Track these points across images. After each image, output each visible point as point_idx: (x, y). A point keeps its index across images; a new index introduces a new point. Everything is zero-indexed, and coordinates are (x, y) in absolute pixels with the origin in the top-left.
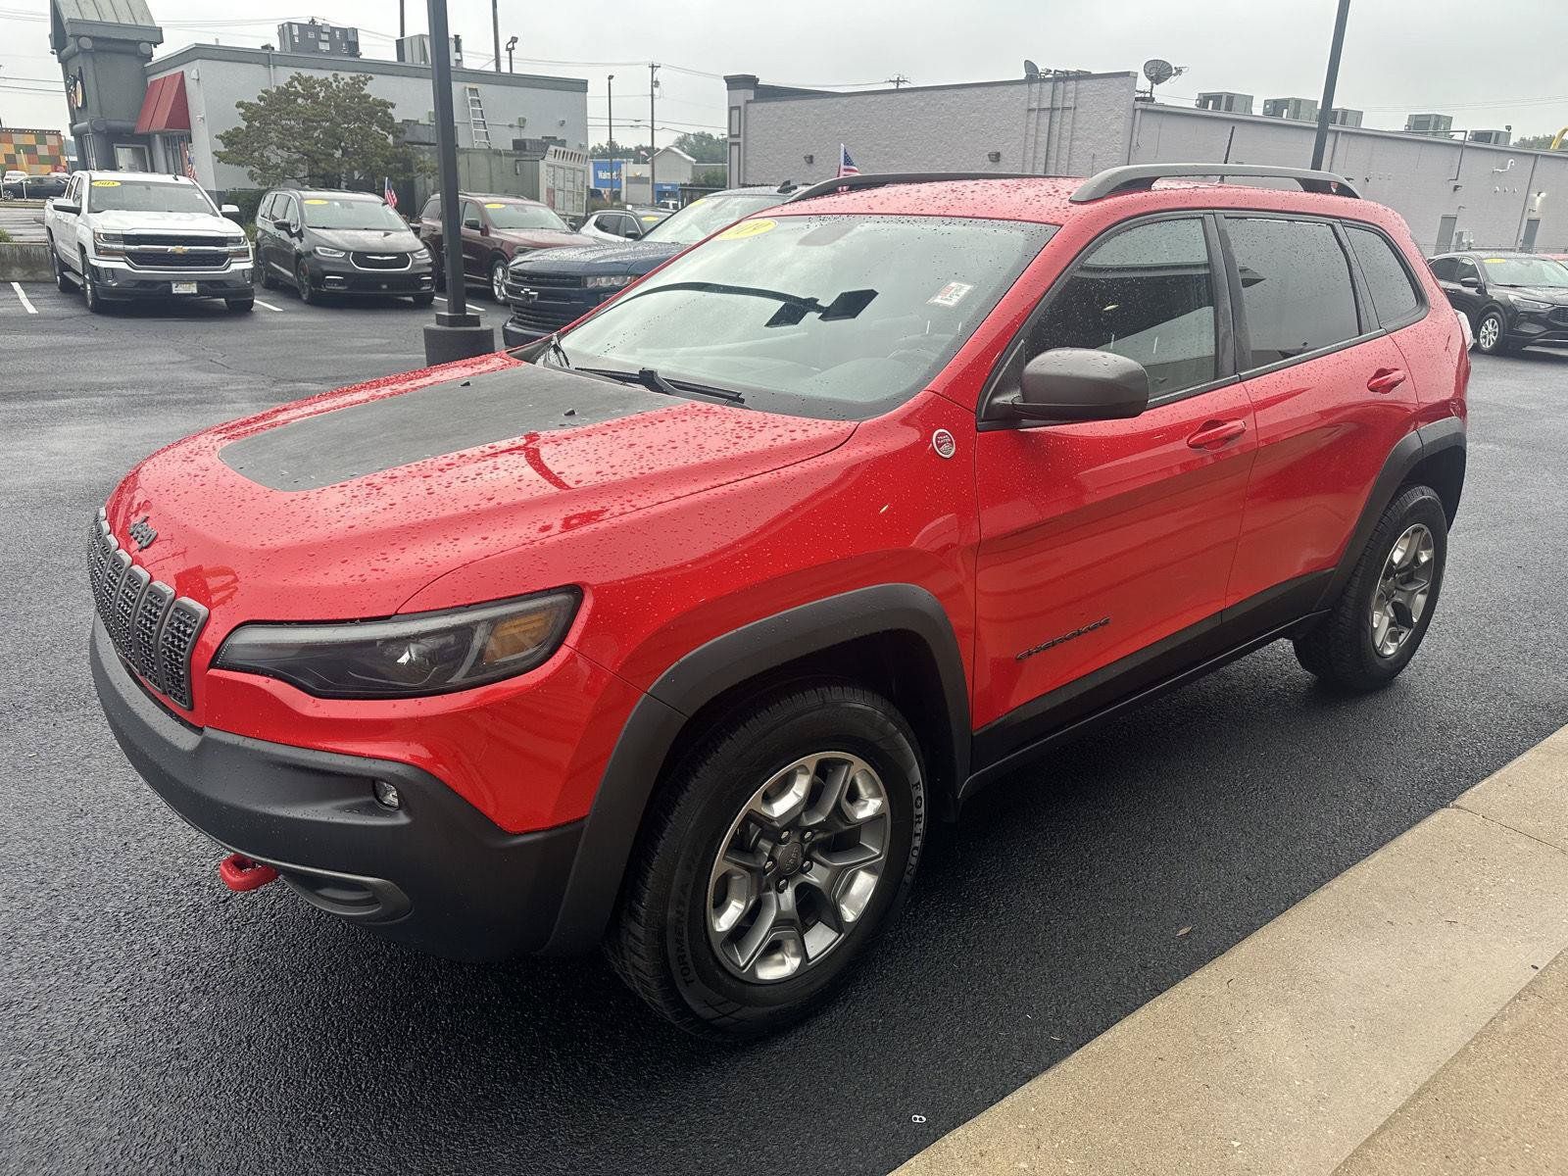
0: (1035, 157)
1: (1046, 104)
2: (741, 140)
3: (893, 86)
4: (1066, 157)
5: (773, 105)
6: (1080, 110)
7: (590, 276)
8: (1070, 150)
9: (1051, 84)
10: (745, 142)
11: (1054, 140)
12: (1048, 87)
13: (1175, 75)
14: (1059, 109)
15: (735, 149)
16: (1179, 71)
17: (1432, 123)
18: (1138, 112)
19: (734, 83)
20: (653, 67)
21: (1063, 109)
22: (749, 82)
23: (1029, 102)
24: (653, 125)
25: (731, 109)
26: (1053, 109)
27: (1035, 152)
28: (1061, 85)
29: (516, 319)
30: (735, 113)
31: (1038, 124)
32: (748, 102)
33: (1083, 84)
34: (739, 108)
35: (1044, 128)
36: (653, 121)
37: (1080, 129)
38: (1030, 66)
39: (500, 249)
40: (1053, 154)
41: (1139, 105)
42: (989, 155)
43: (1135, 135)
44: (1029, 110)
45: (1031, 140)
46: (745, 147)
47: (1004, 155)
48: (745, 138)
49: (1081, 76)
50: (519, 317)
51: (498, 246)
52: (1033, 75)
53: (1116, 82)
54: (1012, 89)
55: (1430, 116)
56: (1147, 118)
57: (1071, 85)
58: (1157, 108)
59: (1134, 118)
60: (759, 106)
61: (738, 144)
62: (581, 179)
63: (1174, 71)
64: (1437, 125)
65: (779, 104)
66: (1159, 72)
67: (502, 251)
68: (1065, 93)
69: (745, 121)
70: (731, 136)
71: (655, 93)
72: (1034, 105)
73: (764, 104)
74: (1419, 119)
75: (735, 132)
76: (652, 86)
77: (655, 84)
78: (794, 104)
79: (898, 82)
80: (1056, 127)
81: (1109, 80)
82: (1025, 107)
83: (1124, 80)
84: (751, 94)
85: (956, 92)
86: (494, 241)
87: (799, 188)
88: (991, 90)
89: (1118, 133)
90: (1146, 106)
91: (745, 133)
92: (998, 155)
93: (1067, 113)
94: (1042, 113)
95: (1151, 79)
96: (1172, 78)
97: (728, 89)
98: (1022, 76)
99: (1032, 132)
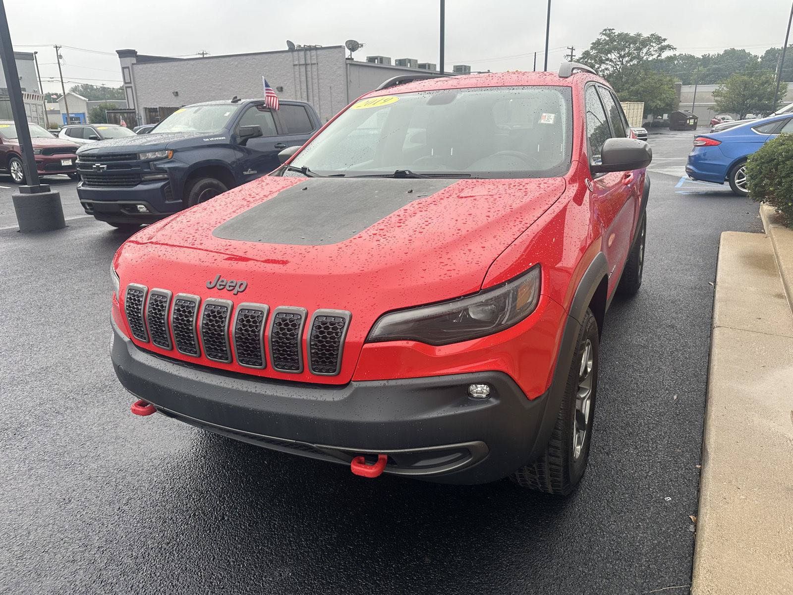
0: (301, 89)
1: (303, 62)
2: (132, 85)
3: (201, 56)
4: (317, 88)
5: (149, 65)
6: (320, 65)
7: (140, 153)
8: (318, 84)
9: (303, 52)
10: (135, 86)
11: (310, 79)
12: (302, 53)
13: (360, 47)
14: (309, 64)
15: (129, 90)
16: (362, 46)
17: (463, 69)
18: (348, 65)
19: (122, 54)
20: (56, 47)
21: (311, 64)
22: (130, 53)
23: (293, 61)
24: (62, 80)
25: (123, 68)
26: (306, 65)
27: (301, 86)
28: (308, 52)
29: (87, 183)
30: (126, 71)
31: (300, 72)
32: (133, 64)
33: (319, 52)
34: (128, 68)
35: (303, 73)
36: (61, 78)
37: (321, 74)
38: (290, 43)
39: (12, 151)
40: (310, 86)
41: (348, 62)
42: (277, 88)
43: (349, 77)
44: (294, 65)
45: (298, 80)
46: (136, 90)
47: (285, 88)
48: (134, 83)
49: (316, 48)
50: (88, 182)
51: (11, 149)
52: (292, 48)
53: (336, 50)
54: (284, 55)
55: (462, 66)
56: (353, 68)
57: (314, 52)
58: (355, 63)
59: (347, 68)
60: (140, 66)
61: (131, 87)
62: (41, 110)
63: (360, 46)
64: (465, 70)
65: (153, 65)
66: (354, 46)
67: (14, 151)
68: (311, 56)
69: (133, 75)
70: (125, 83)
71: (60, 62)
72: (296, 63)
73: (144, 65)
74: (458, 67)
75: (128, 80)
76: (58, 58)
77: (60, 57)
78: (161, 65)
79: (203, 54)
80: (309, 73)
81: (332, 50)
82: (292, 64)
83: (339, 49)
84: (134, 60)
85: (254, 57)
86: (7, 147)
87: (243, 101)
88: (272, 55)
89: (340, 75)
90: (351, 63)
91: (134, 80)
92: (282, 88)
93: (313, 66)
94: (301, 67)
95: (350, 49)
96: (359, 49)
97: (119, 57)
98: (287, 48)
99: (298, 76)
